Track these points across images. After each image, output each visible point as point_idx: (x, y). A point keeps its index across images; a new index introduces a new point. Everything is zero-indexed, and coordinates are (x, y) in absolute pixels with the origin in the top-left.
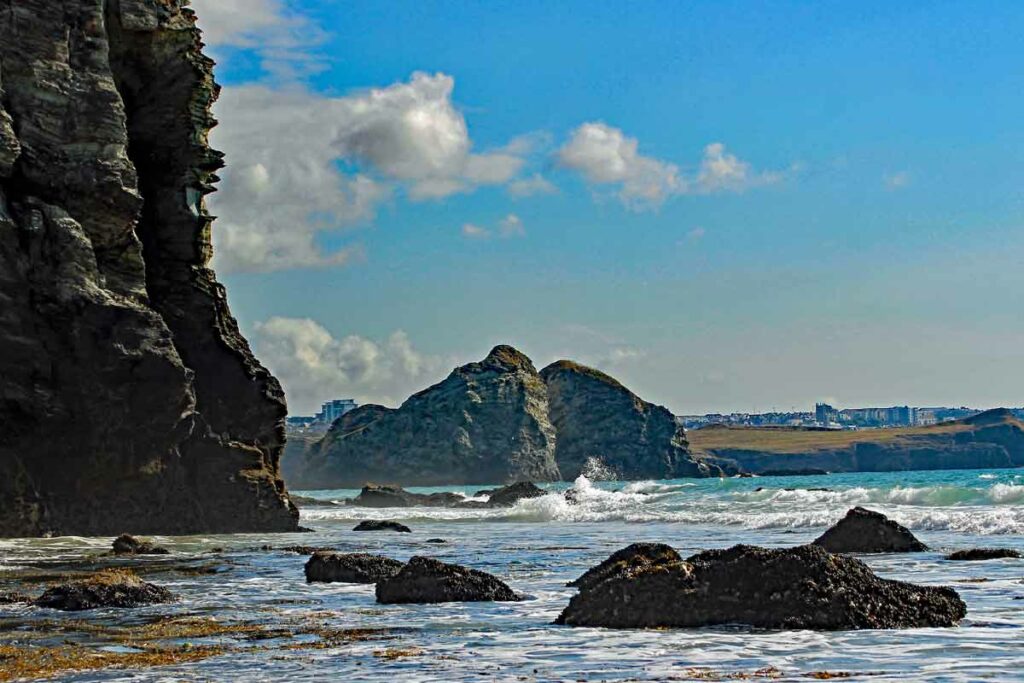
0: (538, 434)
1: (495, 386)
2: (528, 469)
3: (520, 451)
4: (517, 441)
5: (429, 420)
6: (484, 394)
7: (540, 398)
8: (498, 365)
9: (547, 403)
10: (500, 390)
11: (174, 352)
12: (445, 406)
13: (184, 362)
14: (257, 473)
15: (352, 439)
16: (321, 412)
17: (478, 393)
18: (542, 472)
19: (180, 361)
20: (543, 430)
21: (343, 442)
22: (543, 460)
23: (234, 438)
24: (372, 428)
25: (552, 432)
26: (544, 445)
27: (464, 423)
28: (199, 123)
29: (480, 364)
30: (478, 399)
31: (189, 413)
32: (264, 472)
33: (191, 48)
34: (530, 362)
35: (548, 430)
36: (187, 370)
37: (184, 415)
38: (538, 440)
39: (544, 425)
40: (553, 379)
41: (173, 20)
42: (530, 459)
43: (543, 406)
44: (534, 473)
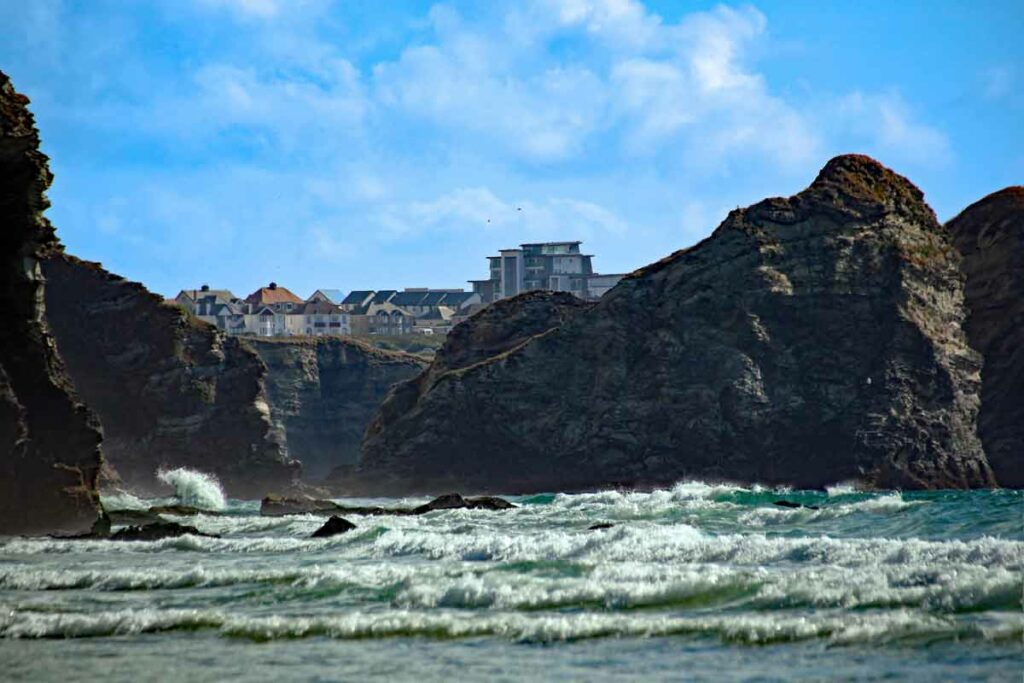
0: (934, 372)
1: (829, 255)
2: (904, 456)
3: (886, 412)
4: (879, 387)
5: (664, 335)
6: (801, 272)
7: (939, 284)
8: (838, 202)
9: (959, 296)
10: (841, 265)
11: (11, 392)
12: (706, 300)
13: (19, 400)
14: (77, 489)
15: (482, 377)
16: (486, 276)
17: (788, 271)
18: (942, 463)
19: (15, 400)
20: (945, 362)
21: (459, 385)
22: (947, 435)
23: (58, 461)
24: (528, 353)
25: (972, 368)
26: (947, 398)
27: (749, 344)
28: (35, 206)
29: (793, 200)
30: (784, 286)
31: (21, 440)
32: (83, 488)
33: (29, 148)
34: (919, 195)
35: (960, 362)
36: (20, 407)
37: (18, 442)
38: (932, 384)
39: (949, 349)
40: (990, 233)
41: (16, 129)
42: (913, 433)
43: (949, 303)
44: (920, 464)
